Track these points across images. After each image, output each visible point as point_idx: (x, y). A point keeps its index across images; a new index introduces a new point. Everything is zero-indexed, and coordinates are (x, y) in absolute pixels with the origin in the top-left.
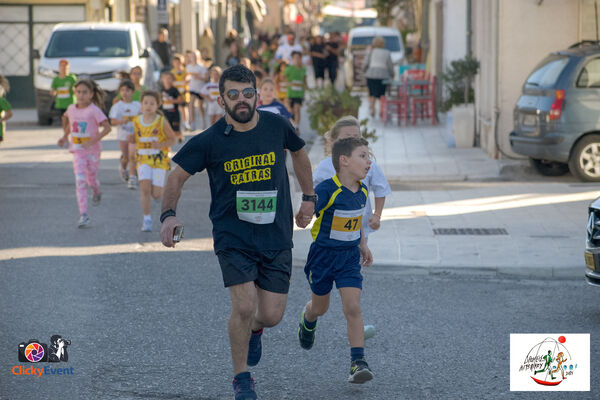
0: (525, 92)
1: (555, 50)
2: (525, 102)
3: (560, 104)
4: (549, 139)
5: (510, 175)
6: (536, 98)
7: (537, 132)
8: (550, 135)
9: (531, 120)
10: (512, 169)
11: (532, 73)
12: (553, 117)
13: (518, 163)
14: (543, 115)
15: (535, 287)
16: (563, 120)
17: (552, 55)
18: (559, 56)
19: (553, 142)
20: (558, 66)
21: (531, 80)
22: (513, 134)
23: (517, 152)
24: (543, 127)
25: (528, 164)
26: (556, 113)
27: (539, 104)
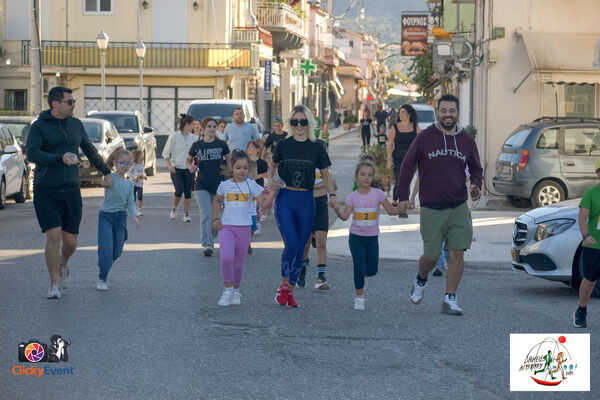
0: (503, 150)
1: (523, 123)
2: (503, 157)
3: (526, 159)
4: (518, 183)
5: (493, 206)
6: (510, 155)
7: (510, 177)
8: (518, 180)
9: (507, 169)
10: (495, 202)
11: (509, 137)
12: (521, 168)
13: (498, 198)
14: (515, 166)
15: (488, 274)
16: (528, 169)
17: (522, 126)
18: (526, 127)
19: (521, 184)
20: (526, 133)
21: (507, 143)
22: (495, 179)
23: (497, 191)
24: (515, 175)
25: (505, 199)
26: (523, 165)
27: (512, 159)
